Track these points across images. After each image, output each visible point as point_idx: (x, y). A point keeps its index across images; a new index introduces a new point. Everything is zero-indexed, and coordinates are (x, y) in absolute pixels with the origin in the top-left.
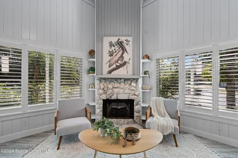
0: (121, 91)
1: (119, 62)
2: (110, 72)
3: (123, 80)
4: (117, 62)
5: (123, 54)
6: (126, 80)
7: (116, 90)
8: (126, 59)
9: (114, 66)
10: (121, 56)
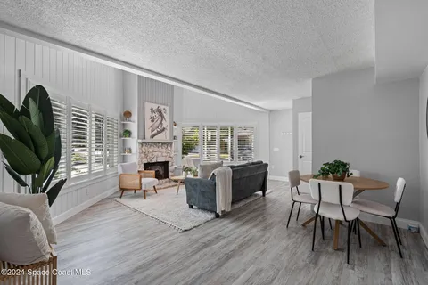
0: (160, 154)
1: (159, 128)
2: (152, 137)
3: (160, 144)
5: (162, 121)
6: (163, 144)
7: (155, 154)
8: (164, 126)
9: (156, 131)
10: (161, 123)
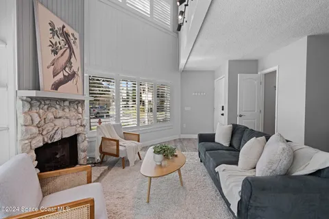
1: (67, 69)
2: (56, 86)
3: (67, 103)
4: (65, 69)
5: (70, 58)
6: (71, 102)
8: (75, 68)
9: (60, 76)
10: (69, 61)
